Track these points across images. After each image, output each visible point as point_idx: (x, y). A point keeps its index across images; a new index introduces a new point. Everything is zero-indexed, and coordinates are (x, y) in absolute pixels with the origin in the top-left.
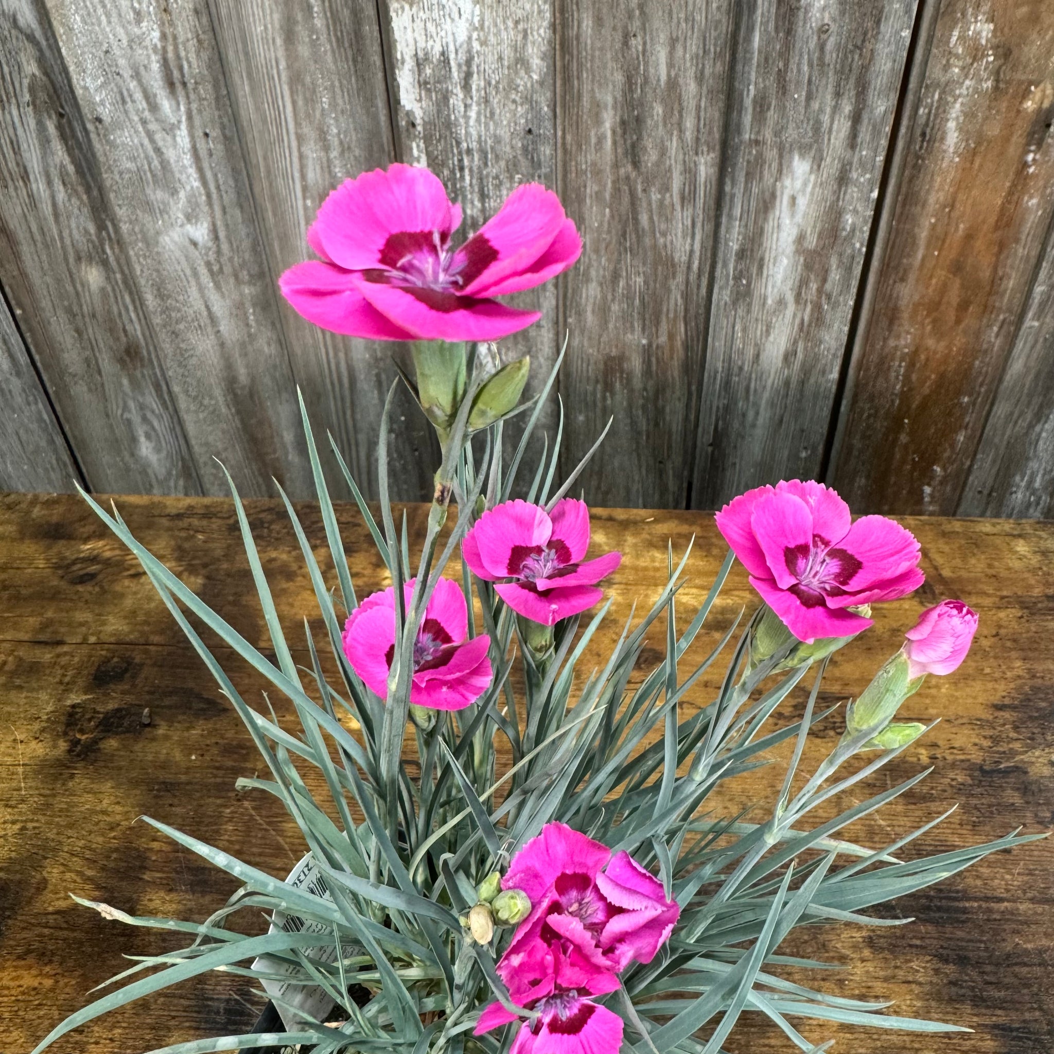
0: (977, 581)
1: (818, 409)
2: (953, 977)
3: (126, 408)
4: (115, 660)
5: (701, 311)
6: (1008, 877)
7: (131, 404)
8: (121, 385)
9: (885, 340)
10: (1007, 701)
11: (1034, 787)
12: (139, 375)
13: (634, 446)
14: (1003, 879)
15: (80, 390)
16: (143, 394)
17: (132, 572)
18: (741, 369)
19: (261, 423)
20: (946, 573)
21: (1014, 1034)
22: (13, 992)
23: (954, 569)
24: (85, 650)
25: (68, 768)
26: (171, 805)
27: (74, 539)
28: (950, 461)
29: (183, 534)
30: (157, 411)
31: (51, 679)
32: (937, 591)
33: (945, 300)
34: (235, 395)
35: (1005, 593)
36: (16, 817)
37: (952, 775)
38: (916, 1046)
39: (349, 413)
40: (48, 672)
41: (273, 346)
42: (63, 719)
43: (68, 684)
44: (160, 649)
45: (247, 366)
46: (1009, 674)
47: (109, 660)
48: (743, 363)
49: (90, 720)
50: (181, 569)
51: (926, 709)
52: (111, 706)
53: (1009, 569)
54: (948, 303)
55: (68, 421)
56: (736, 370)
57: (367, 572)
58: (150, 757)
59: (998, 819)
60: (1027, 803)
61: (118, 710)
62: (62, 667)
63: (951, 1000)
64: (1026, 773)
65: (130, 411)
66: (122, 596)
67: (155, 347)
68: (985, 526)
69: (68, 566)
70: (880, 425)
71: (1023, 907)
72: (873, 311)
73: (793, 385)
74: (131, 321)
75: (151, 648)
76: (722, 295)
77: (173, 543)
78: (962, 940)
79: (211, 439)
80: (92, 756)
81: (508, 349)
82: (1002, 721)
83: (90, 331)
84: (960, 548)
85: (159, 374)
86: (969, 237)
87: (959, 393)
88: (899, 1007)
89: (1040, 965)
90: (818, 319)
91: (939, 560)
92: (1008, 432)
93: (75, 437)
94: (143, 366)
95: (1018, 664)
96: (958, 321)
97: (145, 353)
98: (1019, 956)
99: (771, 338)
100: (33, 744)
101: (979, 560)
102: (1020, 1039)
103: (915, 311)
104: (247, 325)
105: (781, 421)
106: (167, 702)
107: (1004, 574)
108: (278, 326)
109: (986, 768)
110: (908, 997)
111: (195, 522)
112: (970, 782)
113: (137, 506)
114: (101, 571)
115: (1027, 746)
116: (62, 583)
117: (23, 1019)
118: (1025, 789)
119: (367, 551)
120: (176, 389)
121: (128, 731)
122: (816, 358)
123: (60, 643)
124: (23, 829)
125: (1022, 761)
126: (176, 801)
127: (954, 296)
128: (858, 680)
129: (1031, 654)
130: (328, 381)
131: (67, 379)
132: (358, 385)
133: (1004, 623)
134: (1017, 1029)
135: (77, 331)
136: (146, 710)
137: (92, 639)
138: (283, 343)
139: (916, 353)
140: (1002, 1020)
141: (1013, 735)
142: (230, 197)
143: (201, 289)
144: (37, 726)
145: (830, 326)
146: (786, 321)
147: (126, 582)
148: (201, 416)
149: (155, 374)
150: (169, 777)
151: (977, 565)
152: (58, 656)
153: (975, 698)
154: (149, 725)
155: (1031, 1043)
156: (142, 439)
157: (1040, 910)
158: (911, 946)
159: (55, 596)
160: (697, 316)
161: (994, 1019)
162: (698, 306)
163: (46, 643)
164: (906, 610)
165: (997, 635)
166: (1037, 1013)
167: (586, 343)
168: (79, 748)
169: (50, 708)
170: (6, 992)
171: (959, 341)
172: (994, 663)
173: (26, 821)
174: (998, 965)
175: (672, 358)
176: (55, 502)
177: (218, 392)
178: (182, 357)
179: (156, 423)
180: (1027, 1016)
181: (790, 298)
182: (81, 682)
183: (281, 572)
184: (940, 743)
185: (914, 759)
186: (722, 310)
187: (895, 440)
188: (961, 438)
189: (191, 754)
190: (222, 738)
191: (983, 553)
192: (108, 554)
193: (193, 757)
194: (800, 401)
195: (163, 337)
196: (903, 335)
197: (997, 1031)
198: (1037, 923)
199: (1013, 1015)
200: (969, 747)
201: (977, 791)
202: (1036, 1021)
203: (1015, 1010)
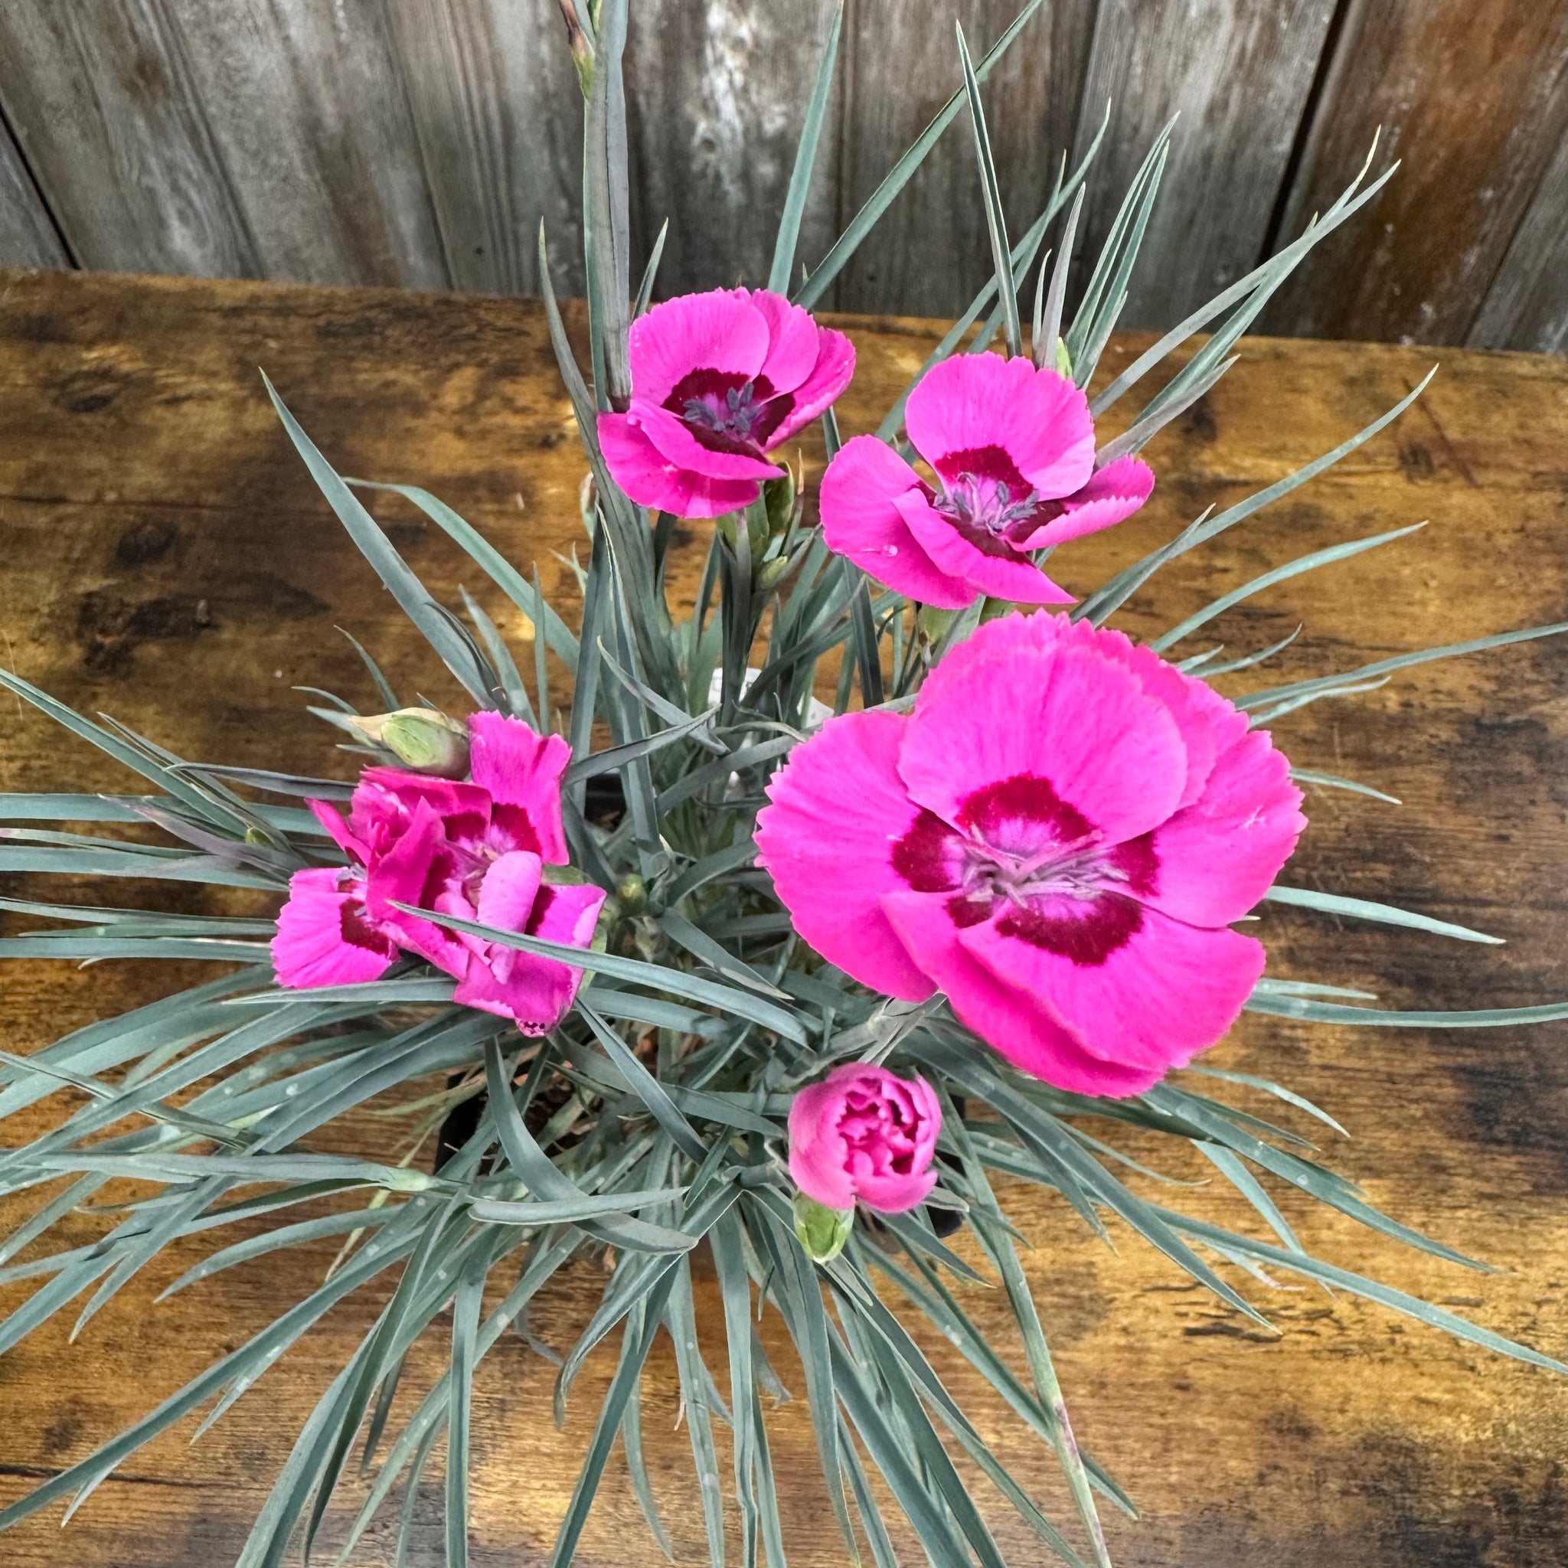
0: (1499, 448)
1: (1251, 204)
3: (144, 168)
4: (149, 528)
5: (1081, 25)
6: (1501, 873)
7: (153, 162)
8: (133, 127)
9: (1374, 87)
11: (1553, 751)
12: (162, 112)
13: (956, 256)
14: (1493, 875)
15: (66, 134)
16: (170, 146)
17: (166, 395)
18: (1136, 129)
19: (362, 199)
20: (1453, 434)
21: (1487, 1079)
22: (30, 989)
23: (1466, 429)
24: (99, 513)
25: (87, 683)
26: (248, 741)
27: (72, 342)
28: (1450, 296)
29: (245, 339)
30: (195, 176)
31: (49, 554)
32: (1436, 462)
33: (1479, 19)
34: (320, 153)
35: (1541, 467)
36: (13, 752)
37: (1432, 731)
38: (1345, 1091)
39: (503, 186)
40: (46, 543)
41: (378, 68)
42: (74, 613)
43: (77, 561)
44: (218, 513)
45: (337, 100)
46: (1534, 588)
47: (139, 529)
48: (1140, 122)
49: (115, 616)
50: (245, 393)
51: (1402, 634)
52: (147, 596)
53: (1551, 431)
54: (1484, 24)
55: (51, 186)
56: (1127, 130)
57: (543, 405)
58: (212, 672)
59: (1495, 793)
60: (1542, 771)
61: (157, 604)
62: (67, 537)
64: (1545, 730)
65: (150, 173)
66: (154, 432)
67: (185, 63)
68: (1521, 365)
69: (63, 385)
71: (1517, 914)
72: (1360, 35)
73: (1217, 161)
74: (143, 15)
75: (205, 512)
77: (229, 352)
78: (1424, 954)
79: (284, 224)
80: (123, 668)
81: (761, 82)
82: (1514, 656)
83: (75, 27)
84: (1479, 395)
85: (194, 110)
87: (1479, 183)
88: (1324, 1040)
89: (1534, 991)
90: (1270, 46)
91: (1444, 414)
92: (1548, 252)
93: (66, 217)
94: (167, 95)
95: (1549, 573)
96: (1496, 57)
97: (168, 71)
98: (1504, 979)
99: (1190, 77)
100: (31, 649)
101: (1506, 416)
102: (1495, 1085)
103: (1427, 41)
104: (335, 28)
105: (1191, 222)
106: (235, 592)
107: (1542, 438)
108: (385, 29)
109: (1486, 721)
111: (264, 321)
112: (1458, 739)
113: (167, 294)
114: (116, 394)
115: (1551, 692)
116: (57, 410)
117: (49, 1025)
118: (1540, 754)
119: (539, 374)
120: (224, 137)
121: (174, 632)
122: (1259, 114)
123: (60, 500)
124: (25, 768)
125: (1540, 714)
126: (254, 735)
127: (1495, 12)
128: (1301, 589)
130: (468, 129)
131: (46, 115)
132: (518, 141)
133: (1533, 512)
134: (1491, 1074)
135: (55, 28)
136: (202, 604)
137: (111, 496)
138: (394, 62)
139: (1421, 109)
140: (1471, 1061)
141: (1530, 675)
144: (33, 623)
145: (1287, 60)
146: (1217, 48)
147: (159, 411)
148: (267, 185)
149: (188, 111)
150: (241, 702)
151: (1503, 424)
152: (60, 520)
153: (1479, 620)
154: (206, 626)
155: (1508, 1092)
156: (174, 223)
157: (1542, 918)
158: (1349, 962)
159: (47, 430)
160: (1073, 31)
161: (1460, 1059)
162: (1076, 15)
163: (38, 501)
164: (1384, 489)
165: (1522, 529)
166: (1523, 1054)
167: (889, 76)
168: (101, 656)
169: (52, 596)
170: (19, 989)
171: (1492, 93)
172: (1513, 571)
173: (28, 758)
174: (1472, 989)
175: (1026, 107)
176: (38, 282)
177: (291, 145)
178: (231, 79)
179: (194, 195)
180: (1509, 1057)
182: (97, 559)
183: (404, 403)
184: (1419, 684)
185: (1377, 706)
186: (1114, 25)
187: (1370, 257)
188: (1472, 258)
189: (273, 670)
190: (323, 646)
191: (1515, 405)
192: (126, 367)
193: (279, 674)
194: (1224, 188)
195: (197, 42)
196: (1403, 78)
197: (1462, 1075)
198: (1536, 936)
199: (1489, 1056)
200: (1463, 691)
201: (1467, 753)
202: (1520, 1064)
203: (1493, 1049)
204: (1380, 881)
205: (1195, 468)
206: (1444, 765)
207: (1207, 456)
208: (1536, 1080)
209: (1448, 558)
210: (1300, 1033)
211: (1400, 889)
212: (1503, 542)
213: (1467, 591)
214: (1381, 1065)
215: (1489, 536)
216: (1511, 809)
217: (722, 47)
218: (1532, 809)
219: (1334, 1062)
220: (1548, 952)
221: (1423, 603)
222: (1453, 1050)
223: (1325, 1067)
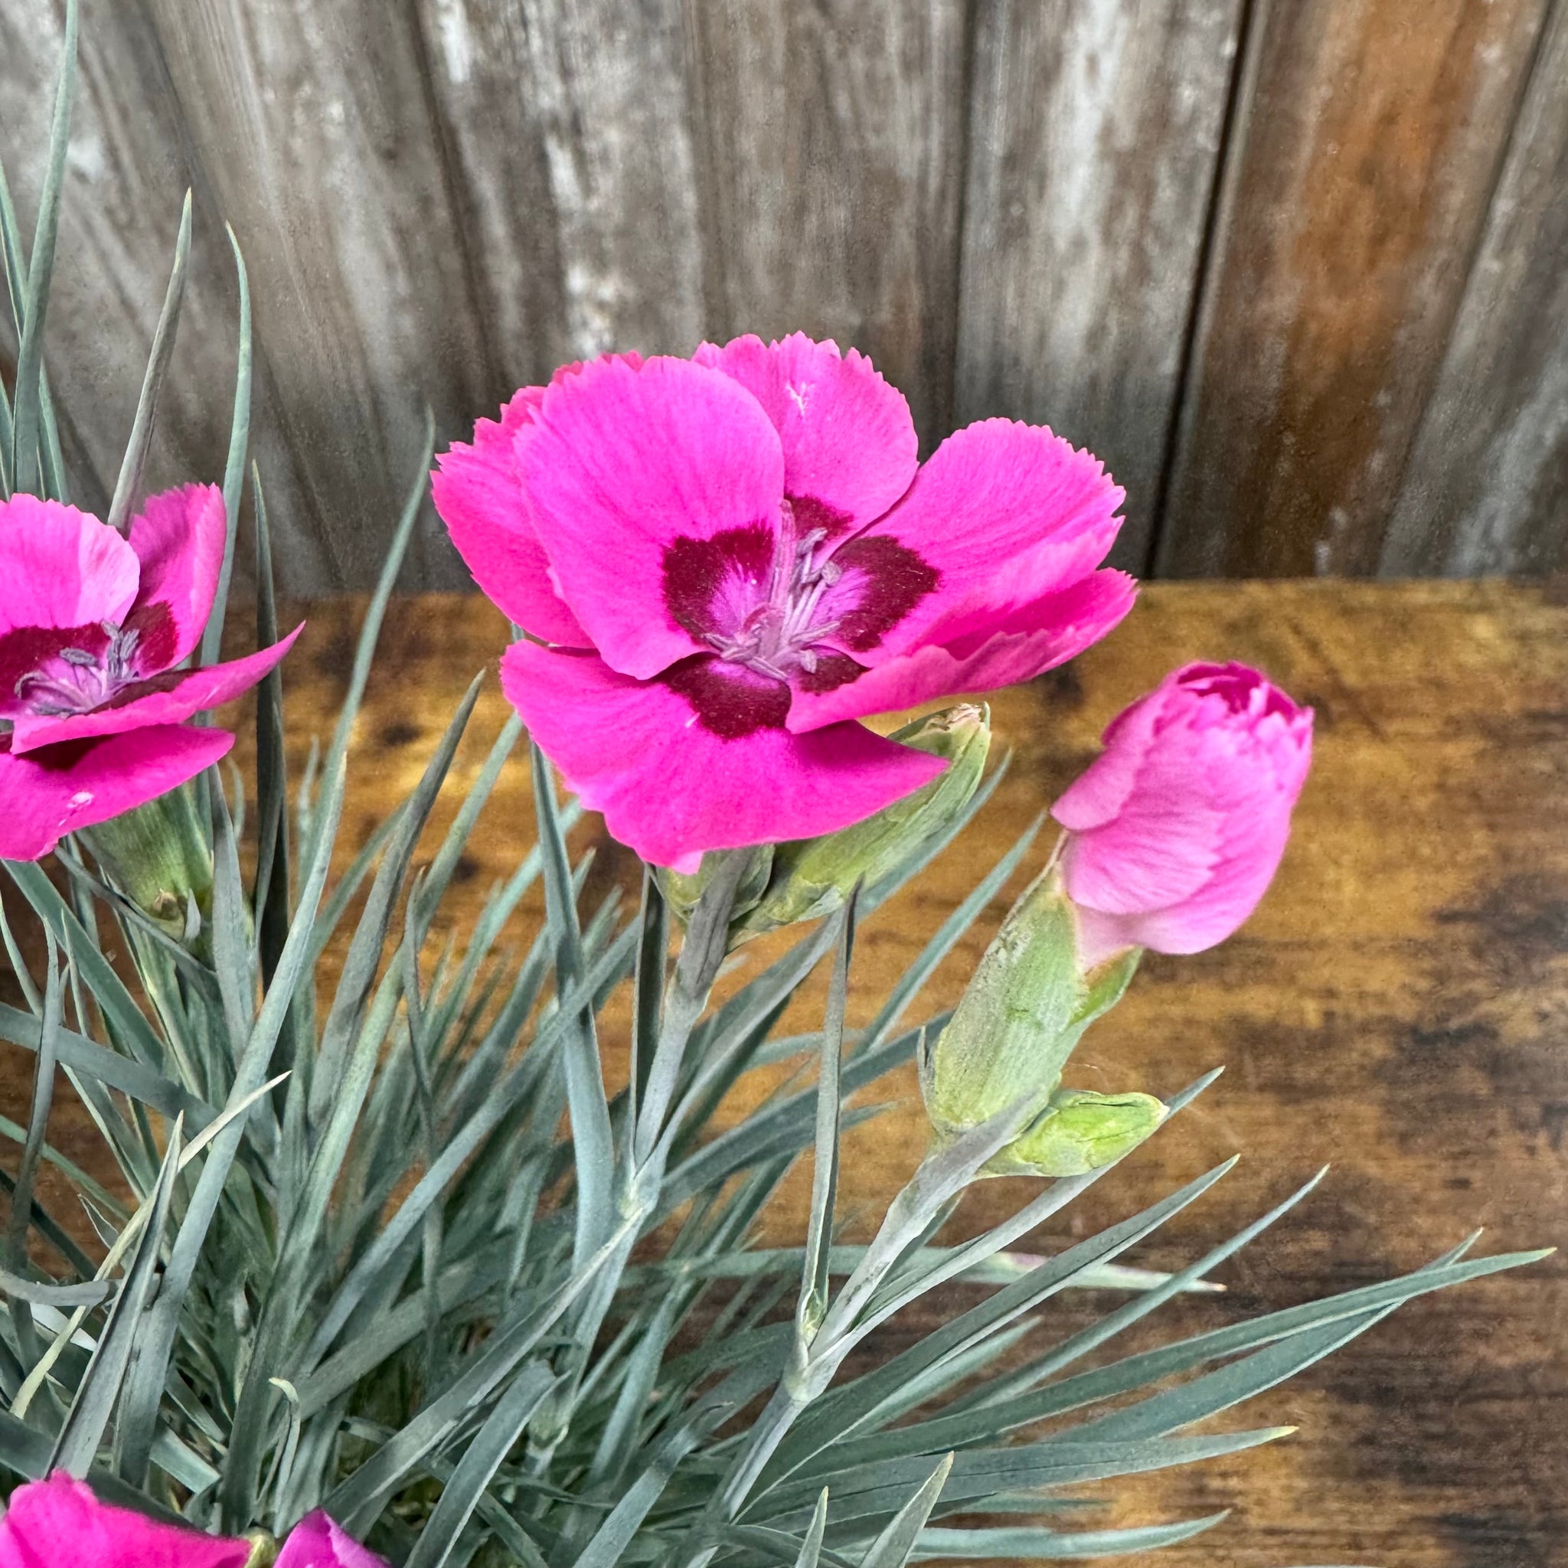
0: (1408, 691)
2: (1365, 1428)
9: (1251, 302)
10: (1458, 906)
11: (1511, 1061)
18: (1017, 361)
20: (1351, 679)
21: (1480, 1531)
23: (1365, 672)
32: (1334, 713)
33: (1348, 229)
35: (1454, 711)
37: (1362, 1047)
46: (1463, 856)
48: (1020, 351)
54: (1354, 234)
56: (1008, 362)
59: (1446, 1123)
60: (1499, 1090)
63: (1364, 1473)
64: (1495, 1035)
68: (1420, 594)
70: (1247, 447)
76: (981, 235)
82: (1450, 943)
84: (1374, 631)
86: (1388, 119)
87: (1372, 387)
88: (1266, 1491)
89: (1523, 1396)
90: (1142, 272)
91: (1338, 657)
95: (1479, 836)
96: (1372, 263)
98: (1485, 1381)
101: (1407, 654)
102: (1492, 1540)
103: (1301, 248)
107: (1451, 676)
109: (1425, 1029)
110: (1283, 1471)
112: (1395, 1056)
115: (1497, 985)
118: (1495, 1067)
122: (1140, 338)
125: (1488, 1015)
127: (1363, 222)
129: (1501, 819)
133: (1451, 765)
134: (1484, 1524)
139: (1300, 324)
140: (1456, 1507)
141: (1472, 965)
142: (131, 90)
143: (103, 257)
145: (1160, 282)
146: (1087, 274)
151: (1406, 663)
153: (1402, 902)
155: (1510, 1550)
161: (1442, 1505)
165: (1441, 786)
166: (1520, 1490)
171: (1371, 300)
172: (1436, 837)
174: (1448, 1399)
180: (1503, 1495)
181: (1093, 236)
184: (1340, 988)
185: (1293, 1021)
187: (1272, 470)
188: (1376, 464)
191: (1416, 640)
196: (1281, 291)
197: (1446, 1530)
198: (1516, 1316)
199: (1477, 1496)
200: (1392, 992)
201: (1408, 1074)
202: (1519, 1505)
203: (1480, 1485)
204: (1317, 1254)
205: (1061, 740)
206: (1381, 1091)
207: (1073, 725)
208: (1543, 1527)
209: (1359, 825)
210: (1234, 1483)
211: (1342, 1264)
212: (1422, 803)
213: (1388, 867)
214: (1341, 1522)
215: (1405, 797)
216: (1469, 1144)
217: (589, 311)
218: (1491, 1141)
219: (1278, 1523)
220: (1539, 1338)
221: (1337, 885)
222: (1432, 1492)
223: (1270, 1532)
